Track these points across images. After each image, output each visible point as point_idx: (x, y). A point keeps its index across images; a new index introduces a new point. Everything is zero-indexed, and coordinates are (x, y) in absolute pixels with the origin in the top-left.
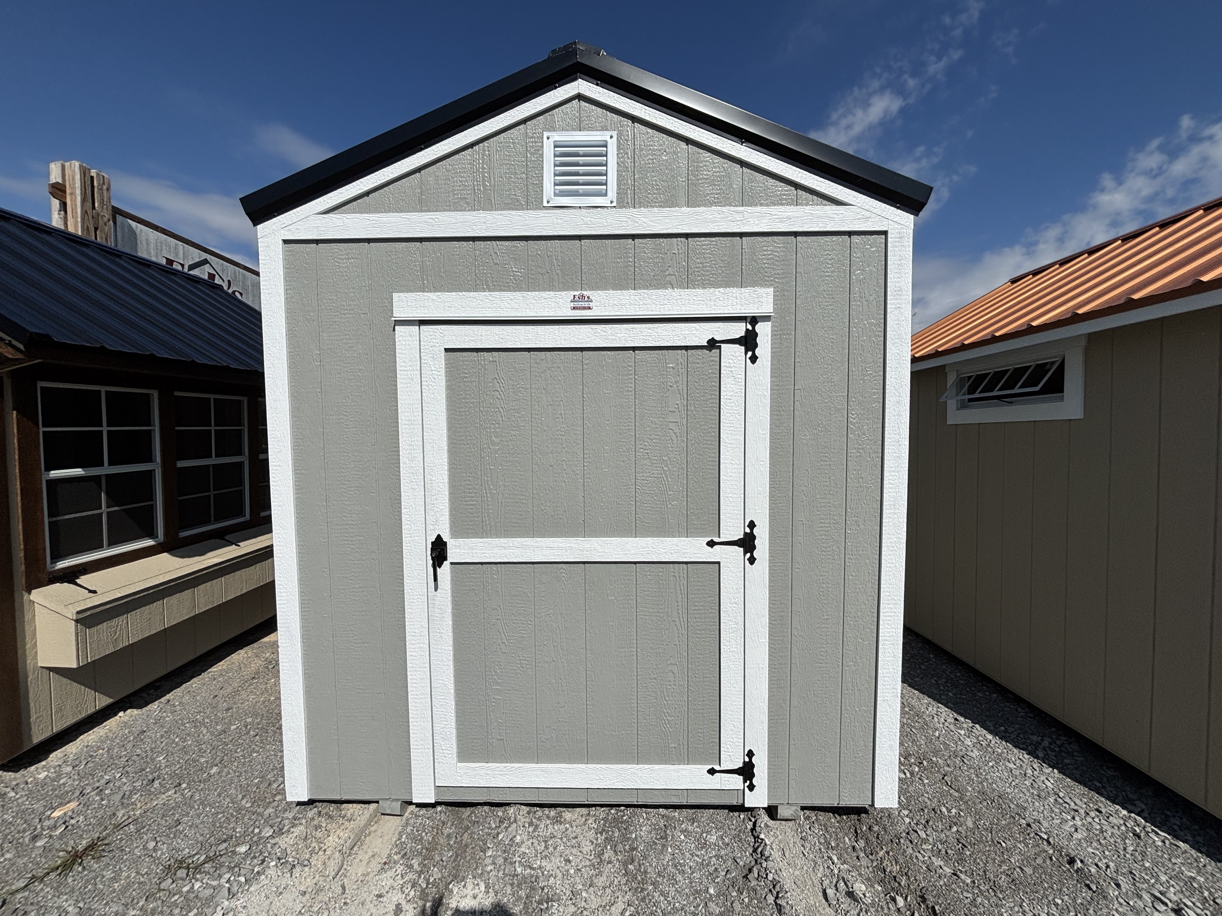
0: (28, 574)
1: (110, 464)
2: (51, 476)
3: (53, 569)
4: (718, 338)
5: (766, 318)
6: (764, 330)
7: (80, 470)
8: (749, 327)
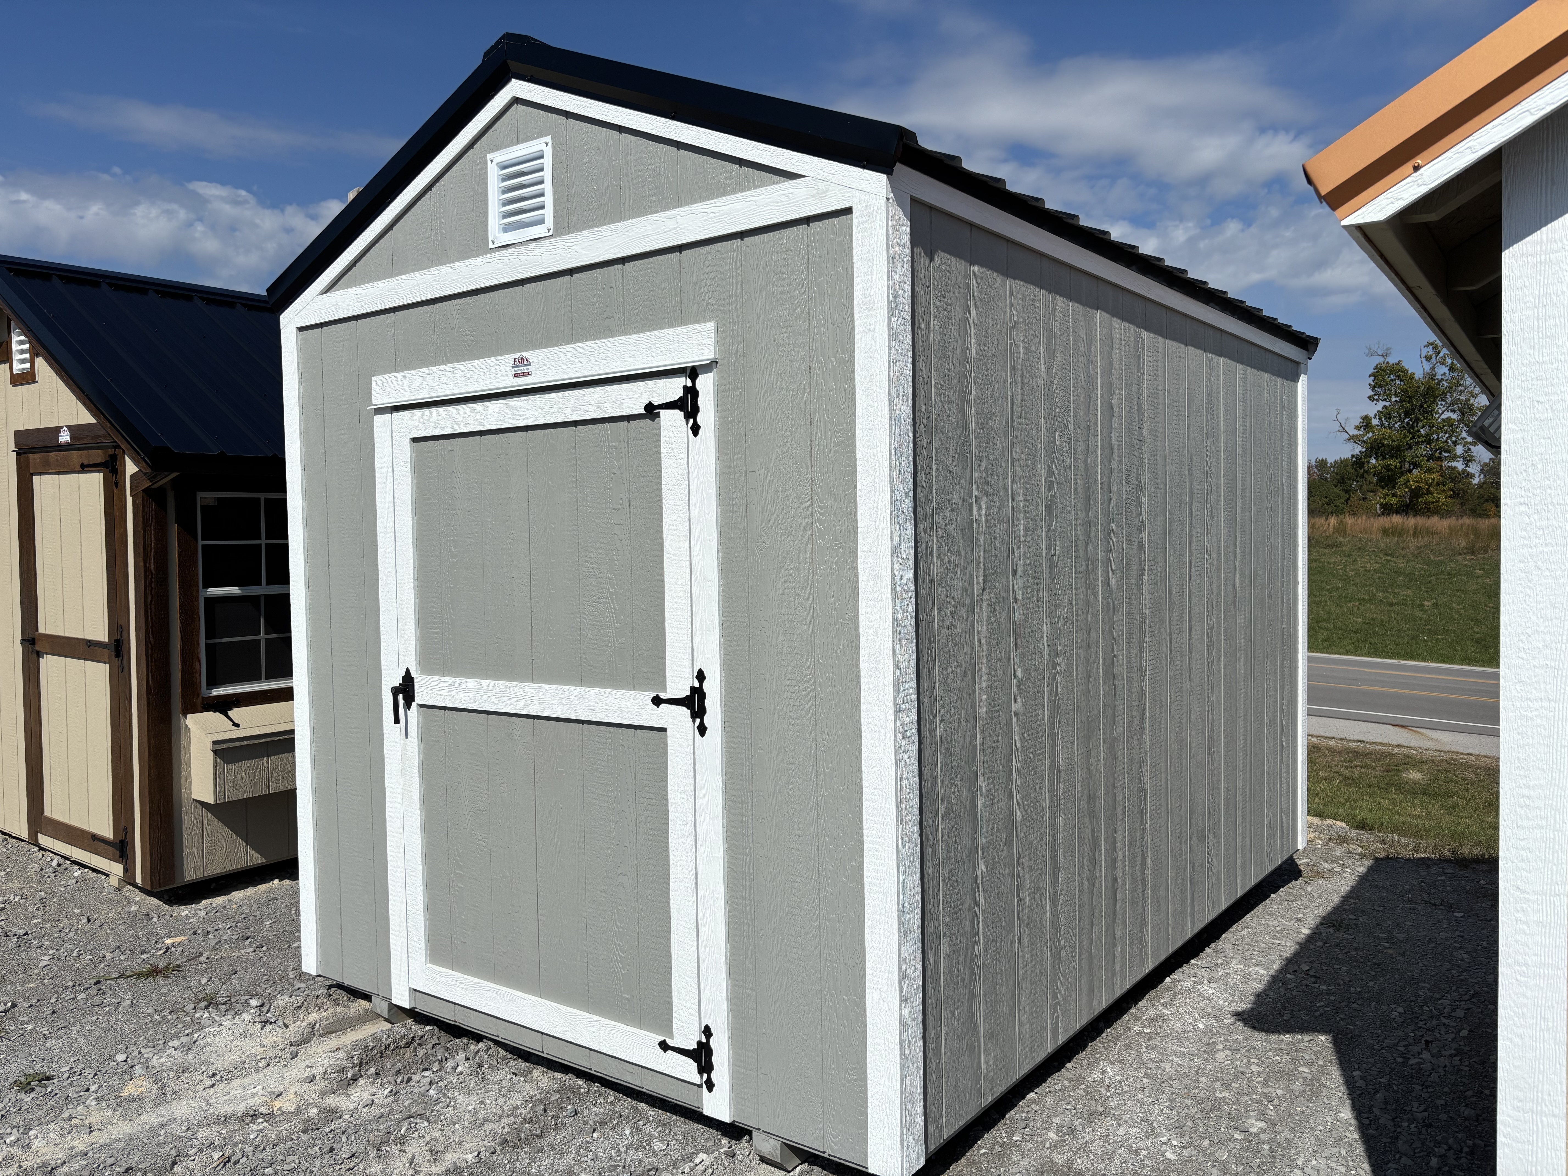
0: (184, 696)
1: (267, 584)
2: (208, 593)
3: (208, 696)
4: (655, 403)
5: (707, 368)
6: (705, 384)
7: (236, 588)
8: (689, 384)
